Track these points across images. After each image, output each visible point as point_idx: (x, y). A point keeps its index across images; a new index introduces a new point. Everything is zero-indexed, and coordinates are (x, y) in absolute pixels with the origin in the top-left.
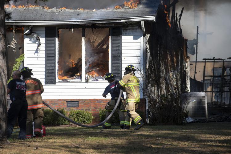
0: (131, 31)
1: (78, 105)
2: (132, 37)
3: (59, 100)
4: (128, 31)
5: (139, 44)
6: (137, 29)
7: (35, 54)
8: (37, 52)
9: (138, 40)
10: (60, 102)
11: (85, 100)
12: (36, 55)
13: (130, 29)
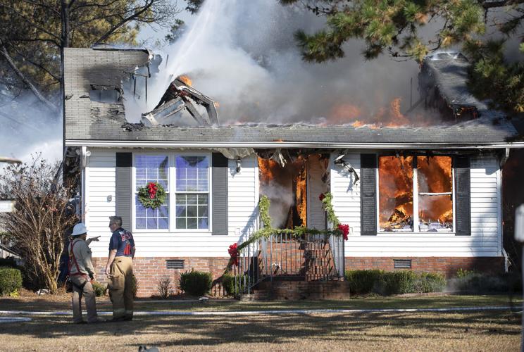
0: (482, 161)
1: (411, 266)
2: (484, 170)
3: (382, 258)
4: (478, 162)
5: (494, 180)
6: (491, 159)
7: (347, 192)
8: (350, 188)
9: (493, 175)
10: (384, 261)
11: (420, 258)
12: (349, 194)
13: (481, 159)
